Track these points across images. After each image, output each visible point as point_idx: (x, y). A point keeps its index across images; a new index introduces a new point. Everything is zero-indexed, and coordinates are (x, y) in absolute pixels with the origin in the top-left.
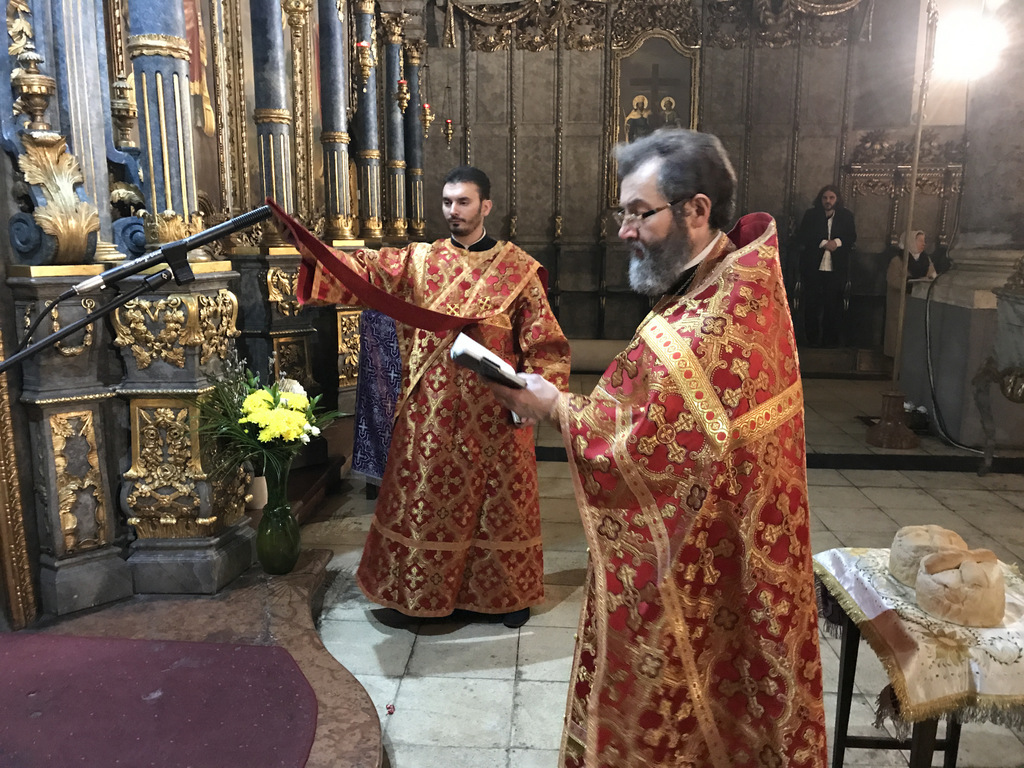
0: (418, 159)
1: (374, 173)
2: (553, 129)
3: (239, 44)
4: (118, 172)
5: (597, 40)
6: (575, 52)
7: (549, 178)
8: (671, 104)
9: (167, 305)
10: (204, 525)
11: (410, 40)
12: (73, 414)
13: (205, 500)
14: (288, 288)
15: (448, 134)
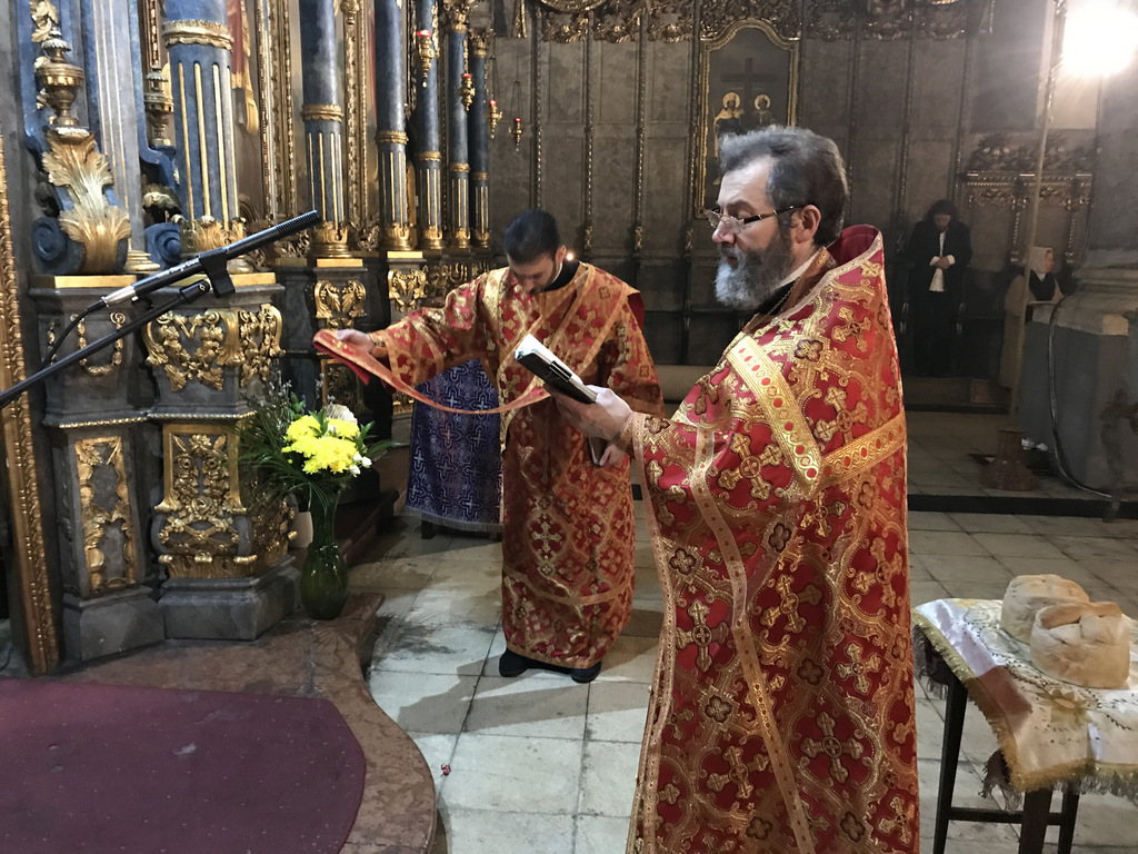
0: (483, 162)
1: (434, 177)
2: (633, 130)
3: (286, 32)
4: (152, 174)
5: (684, 30)
6: (660, 44)
7: (629, 185)
8: (766, 102)
9: (204, 320)
10: (242, 565)
11: (475, 28)
12: (100, 440)
13: (244, 537)
14: (338, 304)
15: (516, 135)
